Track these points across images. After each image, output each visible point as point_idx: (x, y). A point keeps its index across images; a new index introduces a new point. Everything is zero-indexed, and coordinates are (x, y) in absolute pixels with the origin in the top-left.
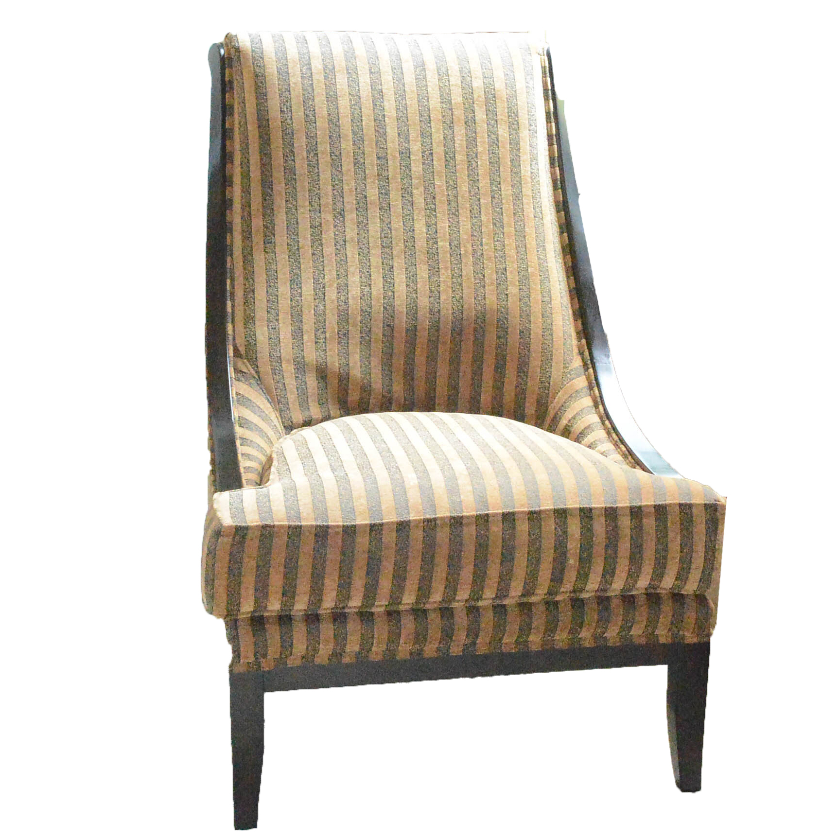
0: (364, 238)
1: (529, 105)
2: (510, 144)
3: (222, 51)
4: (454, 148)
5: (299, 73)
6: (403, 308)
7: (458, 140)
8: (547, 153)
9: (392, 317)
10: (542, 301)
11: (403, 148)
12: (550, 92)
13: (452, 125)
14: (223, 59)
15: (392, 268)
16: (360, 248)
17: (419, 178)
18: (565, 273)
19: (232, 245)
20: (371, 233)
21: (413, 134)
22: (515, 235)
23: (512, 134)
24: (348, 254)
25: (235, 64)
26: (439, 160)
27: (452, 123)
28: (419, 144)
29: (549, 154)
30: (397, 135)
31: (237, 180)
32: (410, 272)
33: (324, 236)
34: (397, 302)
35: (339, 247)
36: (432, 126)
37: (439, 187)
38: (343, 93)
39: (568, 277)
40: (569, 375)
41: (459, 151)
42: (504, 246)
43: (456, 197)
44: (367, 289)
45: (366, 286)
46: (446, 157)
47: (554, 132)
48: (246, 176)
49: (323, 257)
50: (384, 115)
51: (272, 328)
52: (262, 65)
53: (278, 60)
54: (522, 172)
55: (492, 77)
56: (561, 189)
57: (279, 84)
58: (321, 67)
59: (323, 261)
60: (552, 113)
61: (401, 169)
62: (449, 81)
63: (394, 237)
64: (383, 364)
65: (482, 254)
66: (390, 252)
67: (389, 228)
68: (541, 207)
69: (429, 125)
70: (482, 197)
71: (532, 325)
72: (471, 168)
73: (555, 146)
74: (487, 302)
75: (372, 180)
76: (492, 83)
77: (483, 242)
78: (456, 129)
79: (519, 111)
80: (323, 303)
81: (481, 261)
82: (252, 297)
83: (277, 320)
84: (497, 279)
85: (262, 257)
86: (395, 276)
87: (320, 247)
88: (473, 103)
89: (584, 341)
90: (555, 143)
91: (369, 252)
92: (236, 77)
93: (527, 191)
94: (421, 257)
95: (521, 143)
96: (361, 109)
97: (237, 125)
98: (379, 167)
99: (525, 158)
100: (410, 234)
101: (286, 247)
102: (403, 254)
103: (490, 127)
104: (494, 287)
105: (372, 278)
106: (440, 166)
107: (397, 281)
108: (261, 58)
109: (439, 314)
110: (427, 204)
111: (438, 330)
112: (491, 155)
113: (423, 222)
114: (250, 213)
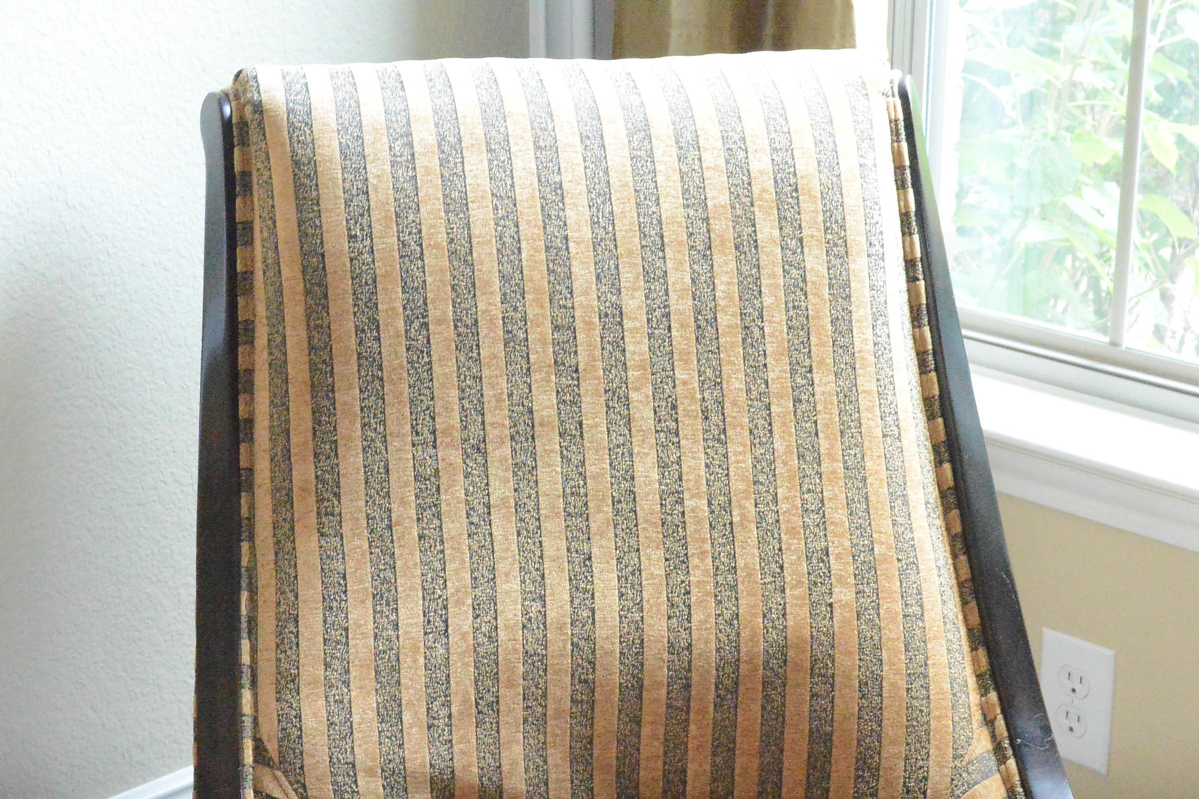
0: (529, 497)
1: (868, 203)
2: (831, 286)
3: (227, 110)
4: (714, 300)
5: (386, 156)
6: (613, 643)
7: (722, 283)
8: (905, 296)
9: (590, 663)
10: (905, 616)
11: (608, 304)
12: (908, 172)
13: (708, 253)
14: (227, 125)
15: (590, 558)
16: (521, 520)
17: (641, 367)
18: (948, 548)
19: (251, 518)
20: (543, 487)
21: (629, 275)
22: (845, 477)
23: (834, 266)
24: (495, 533)
25: (254, 136)
26: (682, 326)
27: (710, 248)
28: (640, 295)
29: (909, 299)
30: (594, 278)
31: (262, 379)
32: (626, 567)
33: (443, 497)
34: (600, 633)
35: (475, 520)
36: (667, 256)
37: (685, 383)
38: (480, 194)
39: (955, 556)
40: (965, 775)
41: (726, 306)
42: (822, 501)
43: (721, 403)
44: (536, 606)
45: (534, 600)
46: (696, 320)
47: (918, 254)
48: (279, 368)
49: (442, 541)
50: (566, 238)
51: (336, 701)
52: (309, 139)
53: (342, 129)
54: (856, 344)
55: (790, 150)
56: (936, 370)
57: (344, 180)
58: (432, 140)
59: (442, 552)
60: (913, 214)
61: (603, 349)
62: (700, 159)
63: (590, 493)
64: (574, 760)
65: (778, 521)
66: (583, 525)
67: (581, 474)
68: (896, 413)
69: (661, 254)
70: (774, 400)
71: (885, 668)
72: (749, 340)
73: (922, 284)
74: (790, 623)
75: (544, 375)
76: (790, 161)
77: (779, 495)
78: (718, 259)
79: (847, 217)
80: (445, 640)
81: (776, 536)
82: (292, 632)
83: (347, 684)
84: (809, 573)
85: (314, 545)
86: (596, 574)
87: (436, 522)
88: (752, 205)
89: (993, 696)
90: (921, 277)
91: (539, 528)
92: (257, 164)
93: (866, 382)
94: (650, 532)
95: (852, 285)
96: (517, 226)
97: (259, 266)
98: (557, 348)
99: (861, 313)
100: (625, 485)
101: (364, 522)
102: (612, 528)
103: (789, 253)
104: (802, 591)
105: (547, 581)
106: (687, 339)
107: (599, 585)
108: (307, 124)
109: (690, 653)
110: (660, 421)
111: (687, 687)
112: (791, 313)
113: (652, 457)
114: (289, 451)
